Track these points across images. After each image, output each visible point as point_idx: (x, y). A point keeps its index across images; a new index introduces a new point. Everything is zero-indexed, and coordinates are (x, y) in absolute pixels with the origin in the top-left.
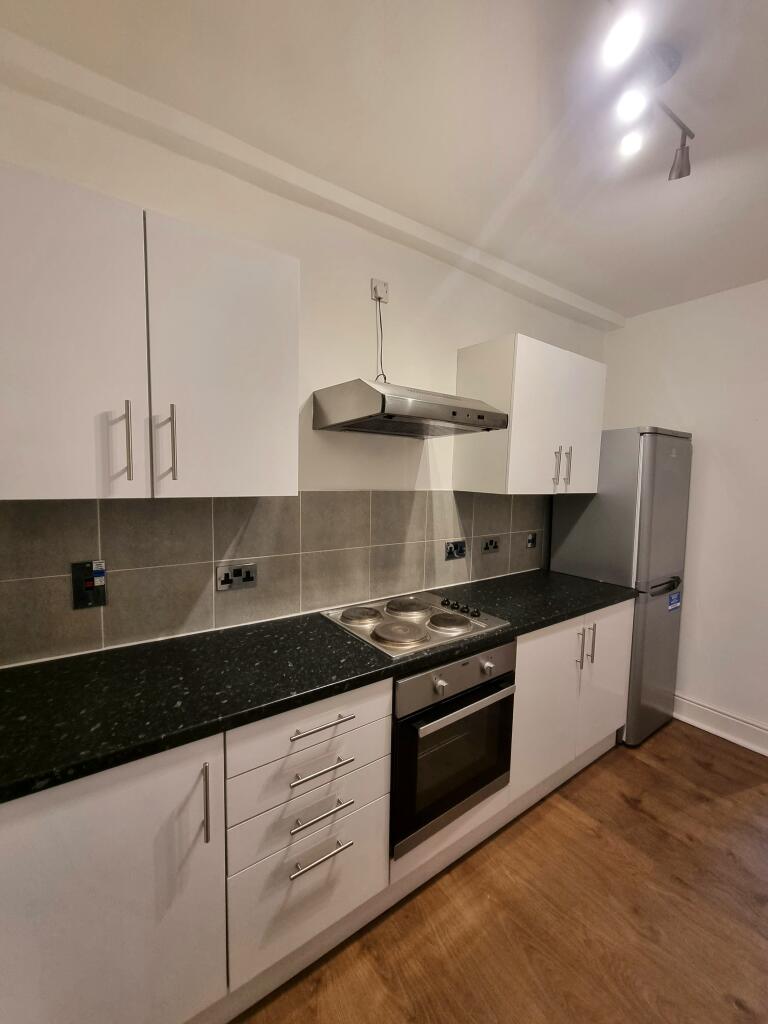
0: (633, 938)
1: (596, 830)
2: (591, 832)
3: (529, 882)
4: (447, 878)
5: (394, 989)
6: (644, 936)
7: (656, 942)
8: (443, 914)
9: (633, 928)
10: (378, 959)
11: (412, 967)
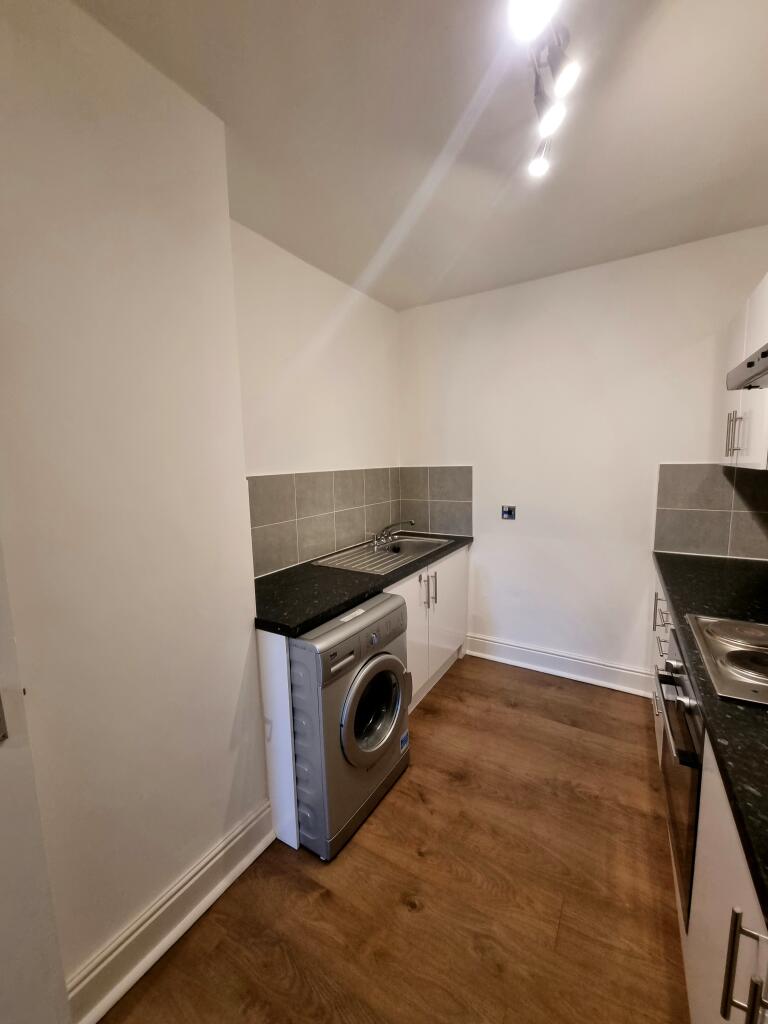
0: (497, 930)
3: (611, 947)
5: (620, 805)
7: (476, 936)
9: (500, 944)
10: (644, 815)
11: (621, 821)
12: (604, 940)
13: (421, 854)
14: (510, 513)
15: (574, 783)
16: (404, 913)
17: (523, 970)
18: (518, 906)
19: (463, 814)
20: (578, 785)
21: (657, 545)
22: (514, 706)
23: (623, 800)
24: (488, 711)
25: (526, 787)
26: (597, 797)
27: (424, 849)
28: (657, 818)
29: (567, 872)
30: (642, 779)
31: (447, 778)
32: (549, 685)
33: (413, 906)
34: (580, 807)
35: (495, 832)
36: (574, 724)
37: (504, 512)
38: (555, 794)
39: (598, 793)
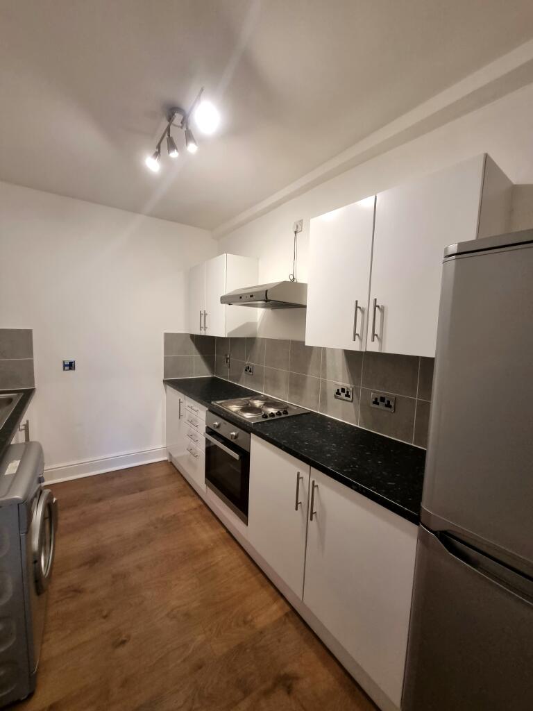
0: (174, 603)
1: (252, 623)
2: (250, 617)
3: (217, 563)
4: (224, 531)
5: (185, 512)
6: (172, 610)
7: (168, 615)
8: (208, 528)
9: (179, 607)
10: (196, 509)
11: (190, 517)
12: (214, 563)
13: (105, 617)
14: (71, 366)
15: (161, 516)
16: (122, 651)
17: (195, 604)
18: (176, 585)
19: (114, 576)
20: (163, 516)
21: (166, 375)
22: (100, 500)
23: (185, 509)
24: (83, 513)
25: (139, 535)
26: (174, 515)
27: (105, 613)
28: (200, 506)
29: (185, 553)
30: (185, 496)
31: (87, 567)
32: (113, 478)
33: (123, 642)
34: (170, 525)
35: (140, 568)
36: (141, 490)
37: (65, 366)
38: (156, 527)
39: (173, 513)
